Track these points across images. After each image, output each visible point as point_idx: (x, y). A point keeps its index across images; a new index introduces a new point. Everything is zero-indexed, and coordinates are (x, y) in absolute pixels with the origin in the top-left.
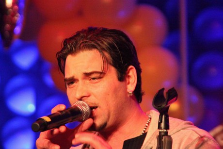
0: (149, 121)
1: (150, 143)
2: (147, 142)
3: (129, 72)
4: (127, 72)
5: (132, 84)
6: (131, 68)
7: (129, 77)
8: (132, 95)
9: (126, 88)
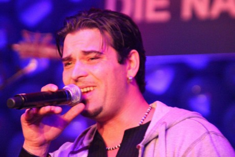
0: (149, 110)
1: (155, 131)
2: (151, 130)
3: (130, 56)
4: (129, 55)
5: (134, 69)
6: (134, 53)
7: (131, 61)
8: (132, 81)
9: (126, 73)
